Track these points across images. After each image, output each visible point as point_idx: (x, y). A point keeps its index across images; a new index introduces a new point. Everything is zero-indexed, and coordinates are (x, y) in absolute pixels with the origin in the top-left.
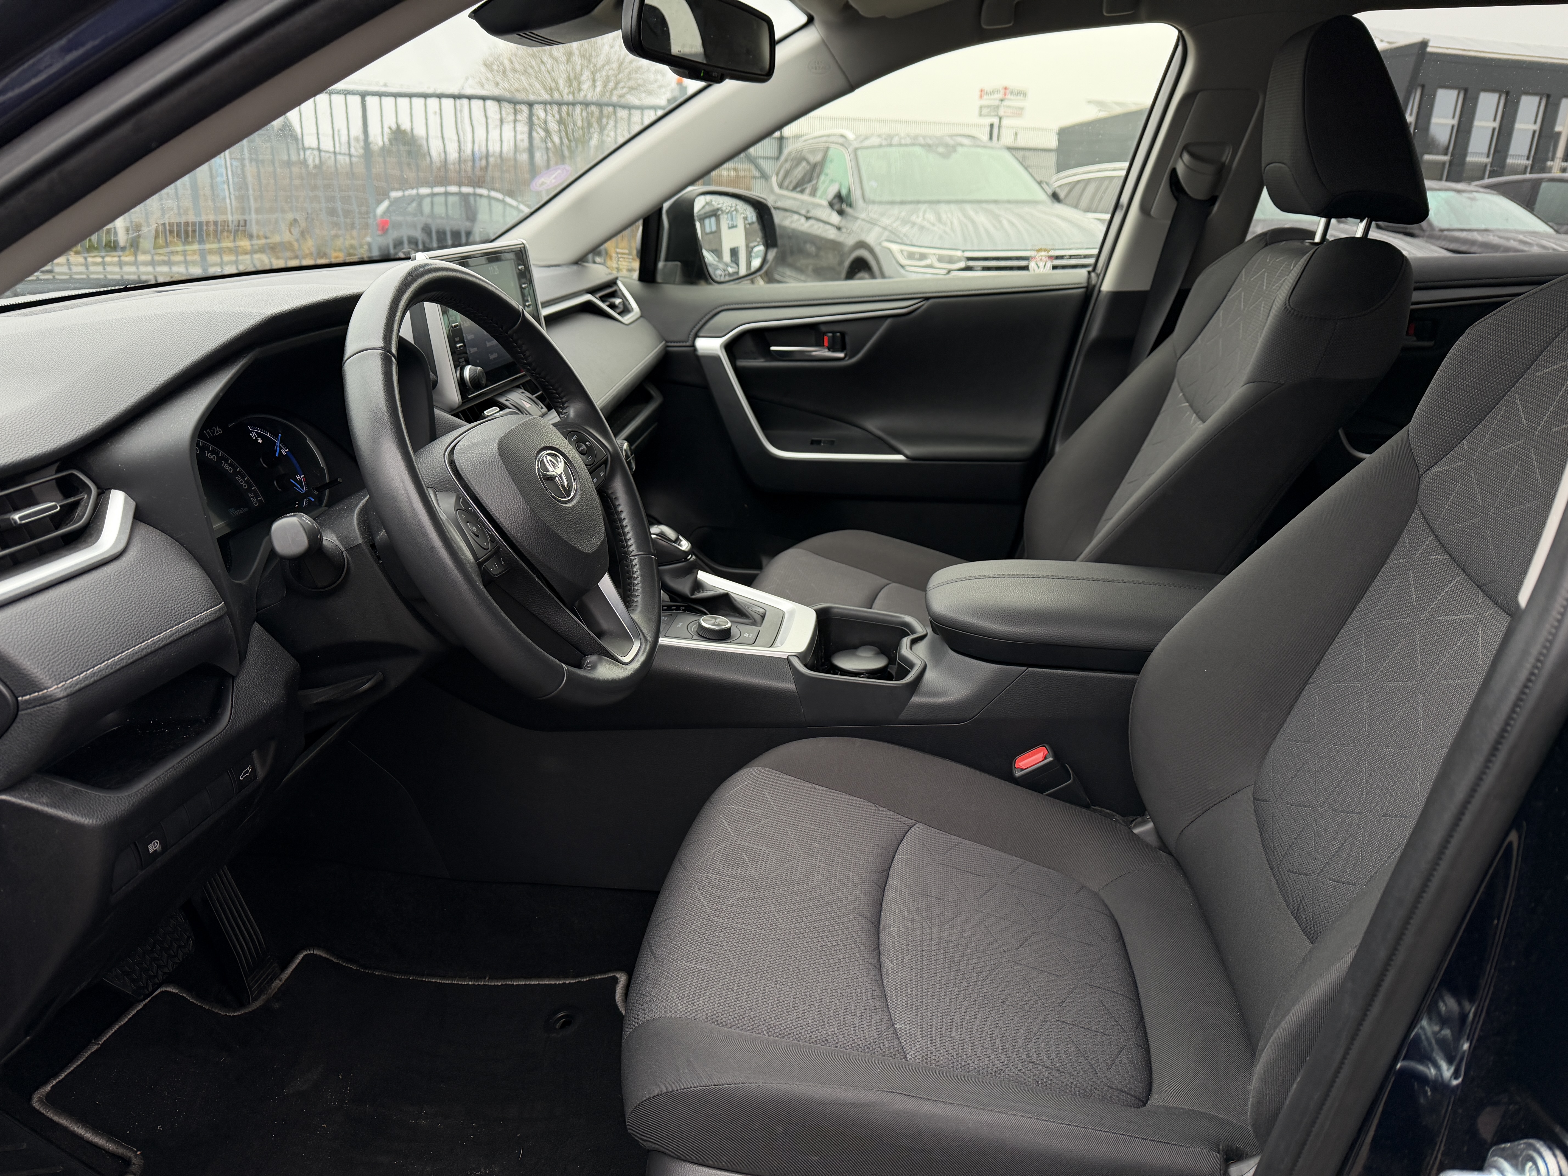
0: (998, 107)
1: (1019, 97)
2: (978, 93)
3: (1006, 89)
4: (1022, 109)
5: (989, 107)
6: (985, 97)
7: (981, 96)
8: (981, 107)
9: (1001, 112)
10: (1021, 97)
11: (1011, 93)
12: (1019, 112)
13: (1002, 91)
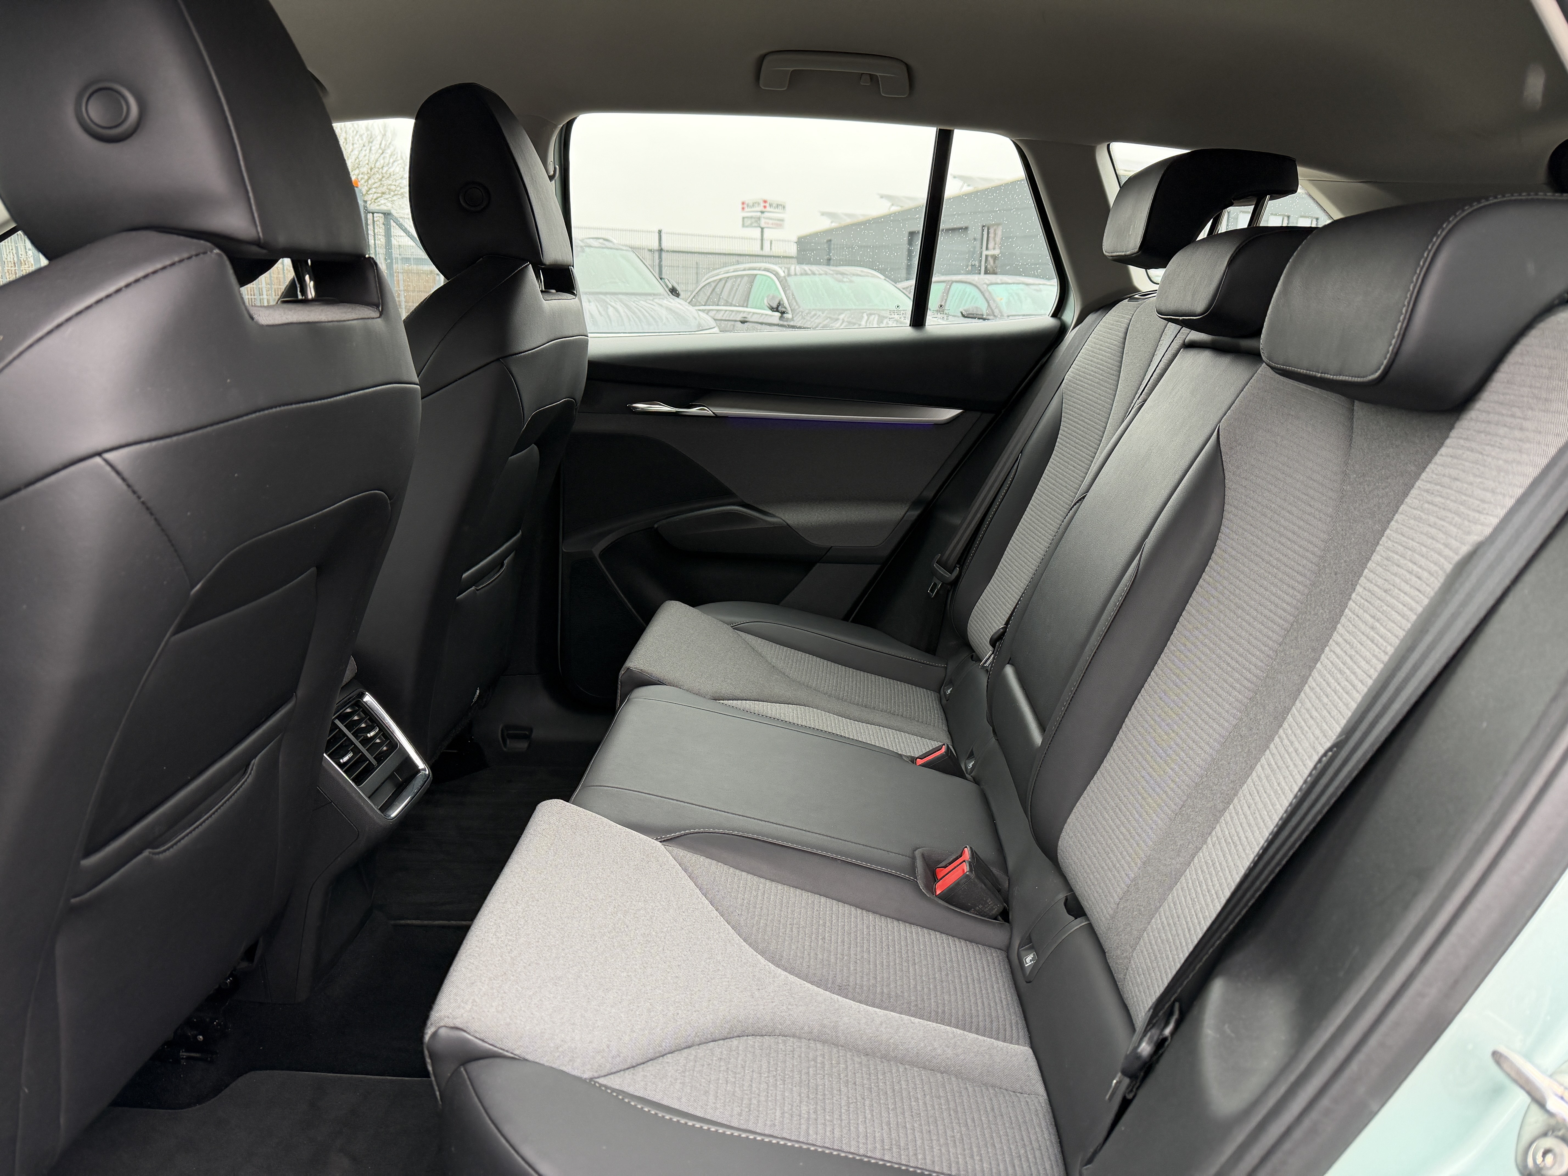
0: (759, 218)
1: (776, 210)
2: (741, 206)
3: (765, 202)
4: (782, 220)
5: (751, 217)
6: (746, 209)
7: (743, 208)
8: (743, 218)
9: (763, 223)
10: (780, 210)
11: (771, 205)
12: (779, 224)
13: (762, 204)
